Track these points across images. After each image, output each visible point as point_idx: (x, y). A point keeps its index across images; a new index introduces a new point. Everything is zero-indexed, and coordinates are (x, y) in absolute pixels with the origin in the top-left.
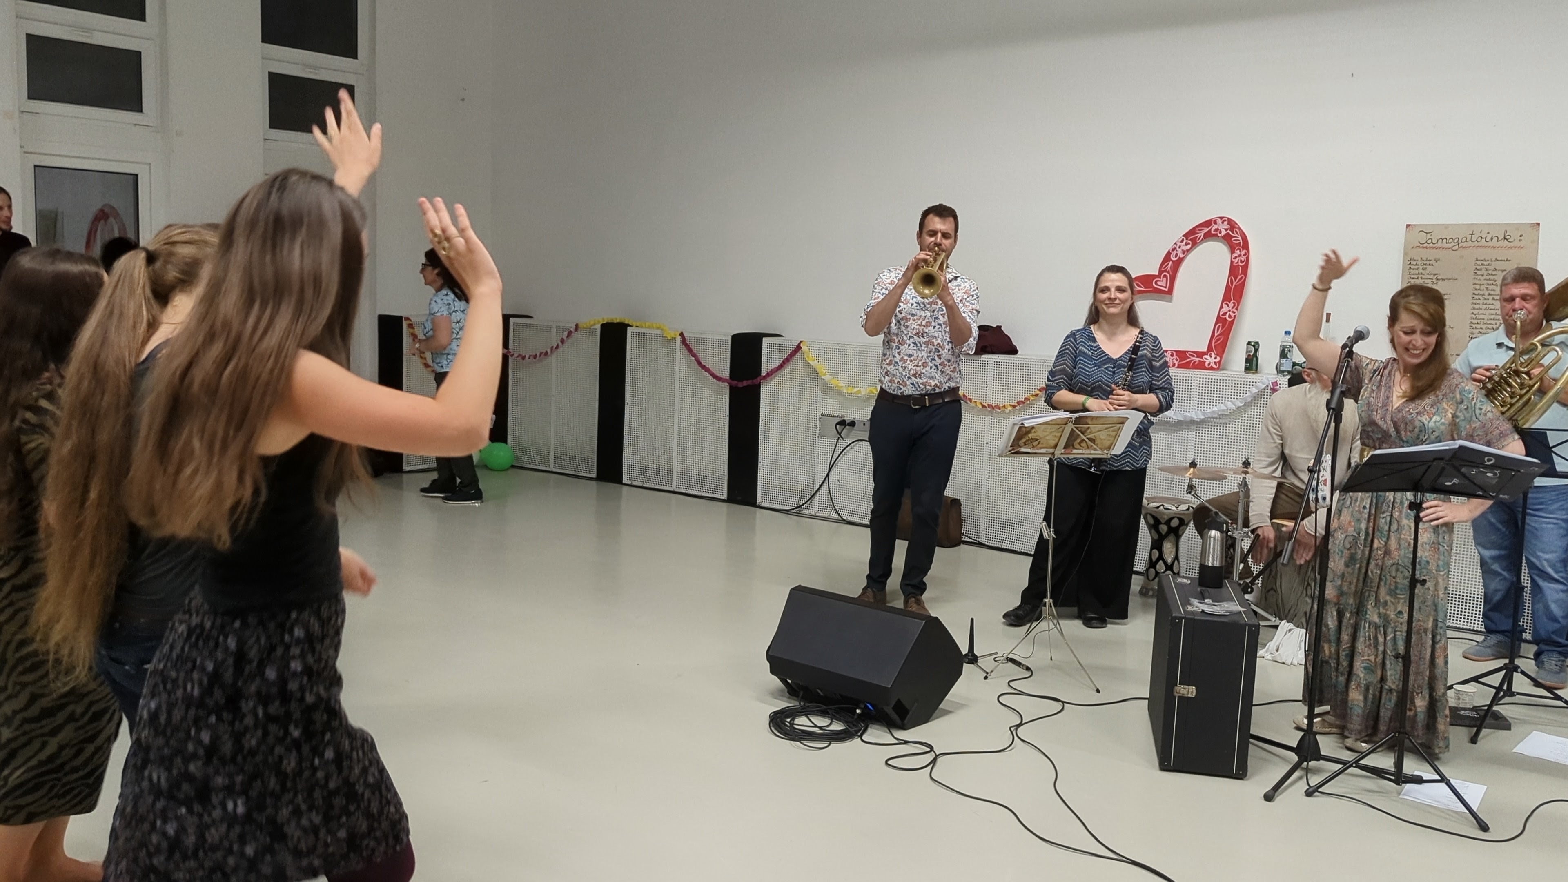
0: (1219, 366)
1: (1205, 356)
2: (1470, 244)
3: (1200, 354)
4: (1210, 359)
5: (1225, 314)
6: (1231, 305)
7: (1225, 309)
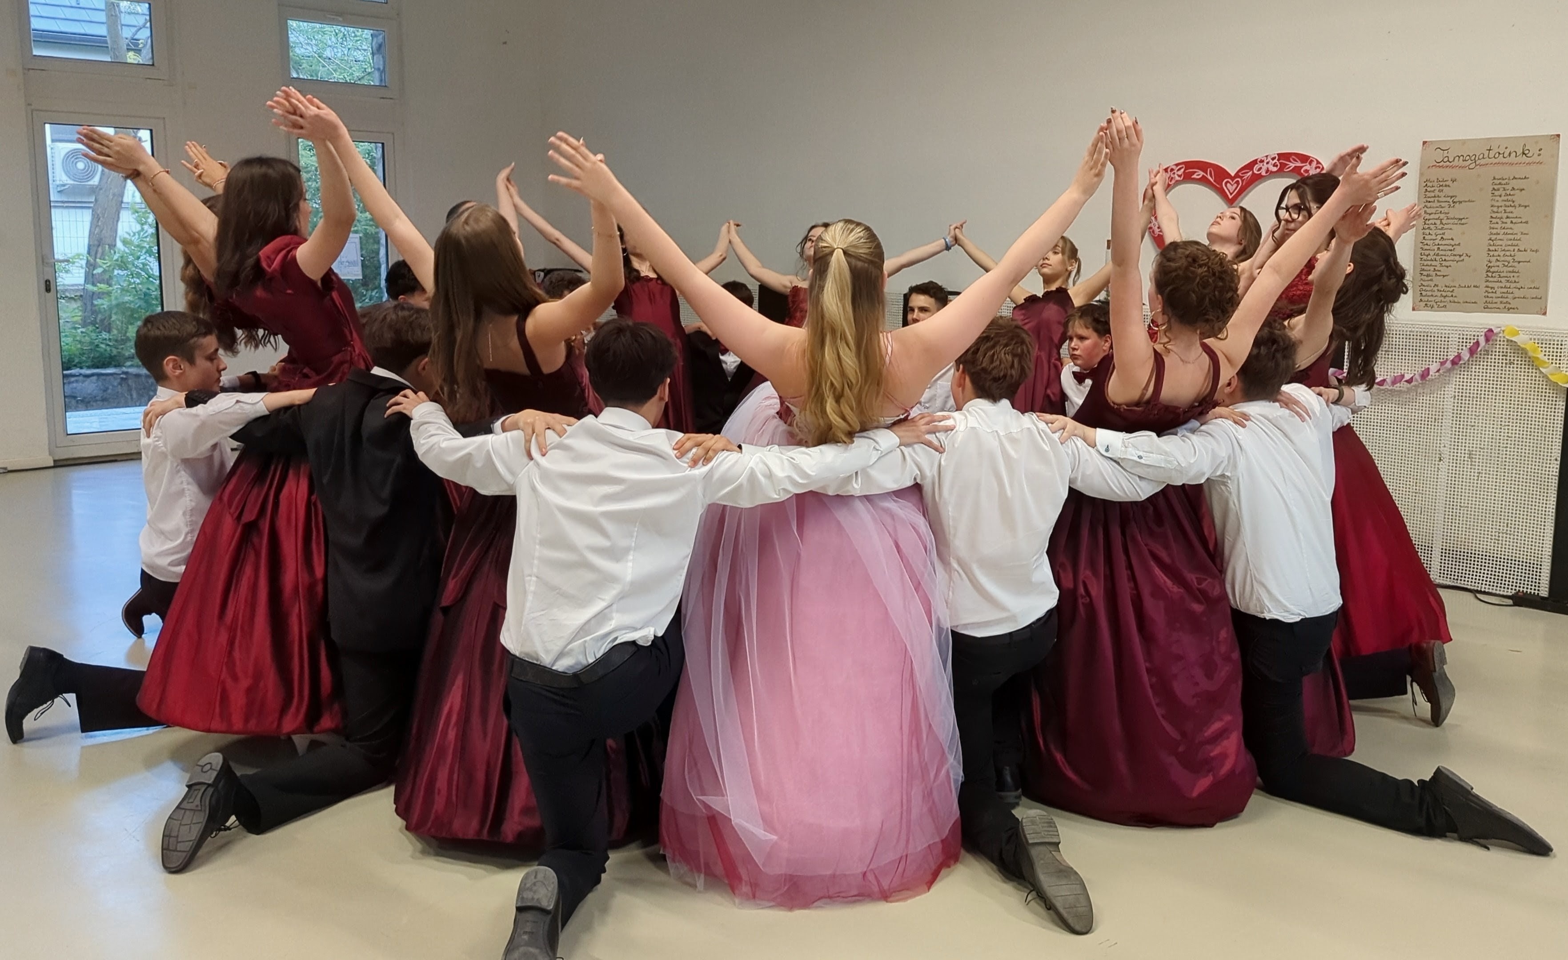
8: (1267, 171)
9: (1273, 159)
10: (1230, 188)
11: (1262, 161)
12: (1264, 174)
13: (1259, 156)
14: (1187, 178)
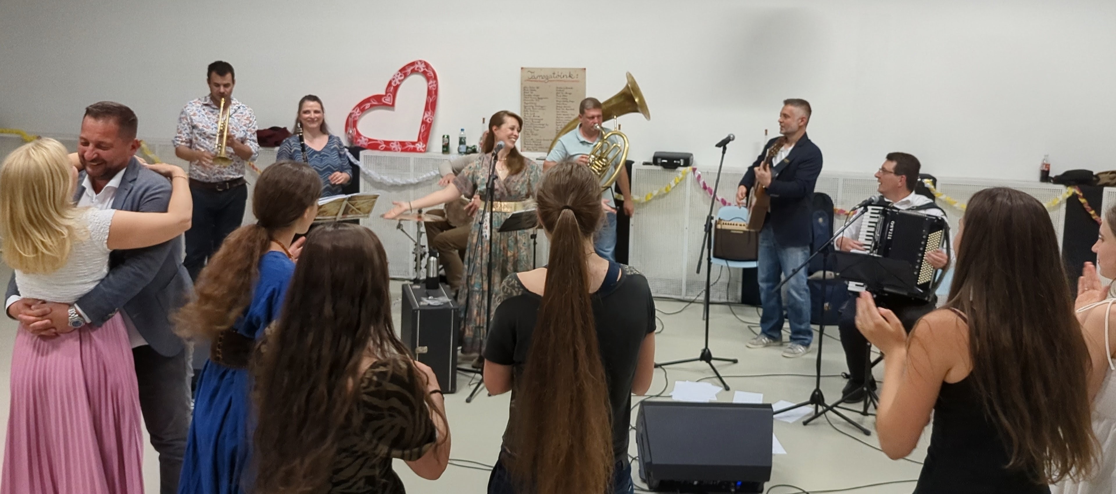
0: (425, 150)
1: (417, 144)
2: (553, 79)
3: (413, 143)
4: (420, 146)
5: (426, 119)
6: (430, 113)
7: (426, 116)
9: (398, 74)
10: (388, 100)
11: (393, 79)
12: (398, 83)
13: (390, 78)
14: (363, 110)
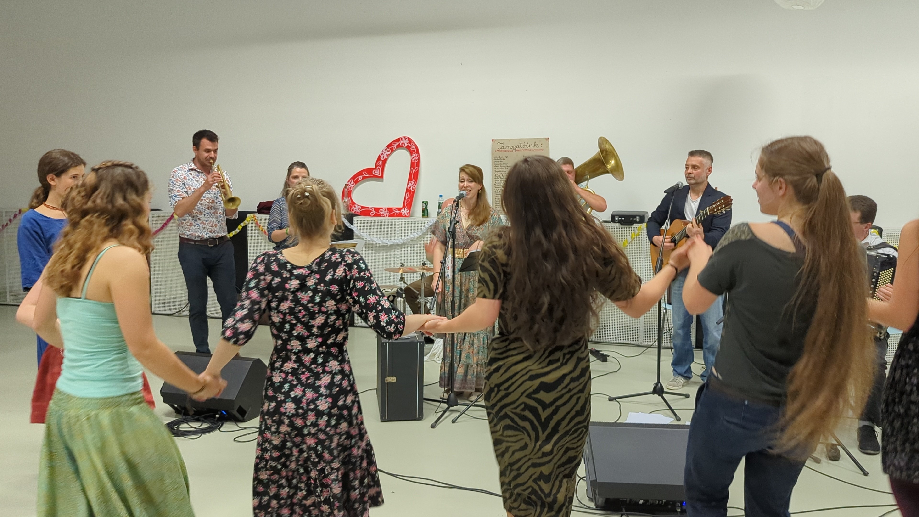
0: (409, 215)
1: (403, 210)
2: (520, 148)
3: (399, 209)
5: (410, 188)
6: (413, 183)
7: (410, 185)
8: (387, 155)
9: (386, 150)
10: (377, 173)
11: (382, 154)
12: (386, 157)
13: (380, 153)
14: (356, 182)
